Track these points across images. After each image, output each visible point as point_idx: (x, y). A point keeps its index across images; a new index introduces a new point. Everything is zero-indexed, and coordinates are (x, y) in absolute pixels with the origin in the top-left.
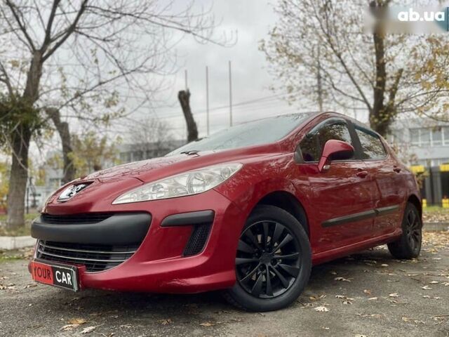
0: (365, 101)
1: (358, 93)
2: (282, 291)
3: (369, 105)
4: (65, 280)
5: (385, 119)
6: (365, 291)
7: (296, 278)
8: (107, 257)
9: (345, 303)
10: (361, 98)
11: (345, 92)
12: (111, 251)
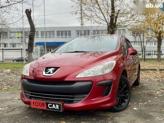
0: (106, 21)
1: (104, 18)
2: (124, 104)
3: (107, 23)
4: (55, 107)
5: (114, 29)
6: (140, 100)
7: (127, 99)
8: (73, 98)
9: (139, 106)
10: (105, 20)
11: (99, 17)
12: (74, 95)
